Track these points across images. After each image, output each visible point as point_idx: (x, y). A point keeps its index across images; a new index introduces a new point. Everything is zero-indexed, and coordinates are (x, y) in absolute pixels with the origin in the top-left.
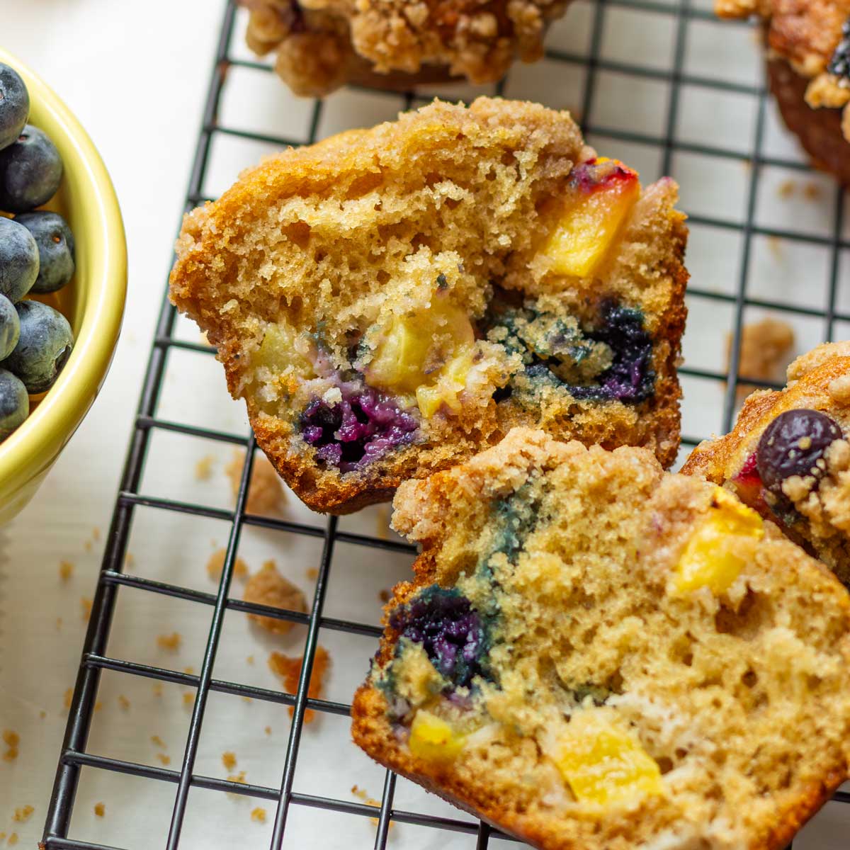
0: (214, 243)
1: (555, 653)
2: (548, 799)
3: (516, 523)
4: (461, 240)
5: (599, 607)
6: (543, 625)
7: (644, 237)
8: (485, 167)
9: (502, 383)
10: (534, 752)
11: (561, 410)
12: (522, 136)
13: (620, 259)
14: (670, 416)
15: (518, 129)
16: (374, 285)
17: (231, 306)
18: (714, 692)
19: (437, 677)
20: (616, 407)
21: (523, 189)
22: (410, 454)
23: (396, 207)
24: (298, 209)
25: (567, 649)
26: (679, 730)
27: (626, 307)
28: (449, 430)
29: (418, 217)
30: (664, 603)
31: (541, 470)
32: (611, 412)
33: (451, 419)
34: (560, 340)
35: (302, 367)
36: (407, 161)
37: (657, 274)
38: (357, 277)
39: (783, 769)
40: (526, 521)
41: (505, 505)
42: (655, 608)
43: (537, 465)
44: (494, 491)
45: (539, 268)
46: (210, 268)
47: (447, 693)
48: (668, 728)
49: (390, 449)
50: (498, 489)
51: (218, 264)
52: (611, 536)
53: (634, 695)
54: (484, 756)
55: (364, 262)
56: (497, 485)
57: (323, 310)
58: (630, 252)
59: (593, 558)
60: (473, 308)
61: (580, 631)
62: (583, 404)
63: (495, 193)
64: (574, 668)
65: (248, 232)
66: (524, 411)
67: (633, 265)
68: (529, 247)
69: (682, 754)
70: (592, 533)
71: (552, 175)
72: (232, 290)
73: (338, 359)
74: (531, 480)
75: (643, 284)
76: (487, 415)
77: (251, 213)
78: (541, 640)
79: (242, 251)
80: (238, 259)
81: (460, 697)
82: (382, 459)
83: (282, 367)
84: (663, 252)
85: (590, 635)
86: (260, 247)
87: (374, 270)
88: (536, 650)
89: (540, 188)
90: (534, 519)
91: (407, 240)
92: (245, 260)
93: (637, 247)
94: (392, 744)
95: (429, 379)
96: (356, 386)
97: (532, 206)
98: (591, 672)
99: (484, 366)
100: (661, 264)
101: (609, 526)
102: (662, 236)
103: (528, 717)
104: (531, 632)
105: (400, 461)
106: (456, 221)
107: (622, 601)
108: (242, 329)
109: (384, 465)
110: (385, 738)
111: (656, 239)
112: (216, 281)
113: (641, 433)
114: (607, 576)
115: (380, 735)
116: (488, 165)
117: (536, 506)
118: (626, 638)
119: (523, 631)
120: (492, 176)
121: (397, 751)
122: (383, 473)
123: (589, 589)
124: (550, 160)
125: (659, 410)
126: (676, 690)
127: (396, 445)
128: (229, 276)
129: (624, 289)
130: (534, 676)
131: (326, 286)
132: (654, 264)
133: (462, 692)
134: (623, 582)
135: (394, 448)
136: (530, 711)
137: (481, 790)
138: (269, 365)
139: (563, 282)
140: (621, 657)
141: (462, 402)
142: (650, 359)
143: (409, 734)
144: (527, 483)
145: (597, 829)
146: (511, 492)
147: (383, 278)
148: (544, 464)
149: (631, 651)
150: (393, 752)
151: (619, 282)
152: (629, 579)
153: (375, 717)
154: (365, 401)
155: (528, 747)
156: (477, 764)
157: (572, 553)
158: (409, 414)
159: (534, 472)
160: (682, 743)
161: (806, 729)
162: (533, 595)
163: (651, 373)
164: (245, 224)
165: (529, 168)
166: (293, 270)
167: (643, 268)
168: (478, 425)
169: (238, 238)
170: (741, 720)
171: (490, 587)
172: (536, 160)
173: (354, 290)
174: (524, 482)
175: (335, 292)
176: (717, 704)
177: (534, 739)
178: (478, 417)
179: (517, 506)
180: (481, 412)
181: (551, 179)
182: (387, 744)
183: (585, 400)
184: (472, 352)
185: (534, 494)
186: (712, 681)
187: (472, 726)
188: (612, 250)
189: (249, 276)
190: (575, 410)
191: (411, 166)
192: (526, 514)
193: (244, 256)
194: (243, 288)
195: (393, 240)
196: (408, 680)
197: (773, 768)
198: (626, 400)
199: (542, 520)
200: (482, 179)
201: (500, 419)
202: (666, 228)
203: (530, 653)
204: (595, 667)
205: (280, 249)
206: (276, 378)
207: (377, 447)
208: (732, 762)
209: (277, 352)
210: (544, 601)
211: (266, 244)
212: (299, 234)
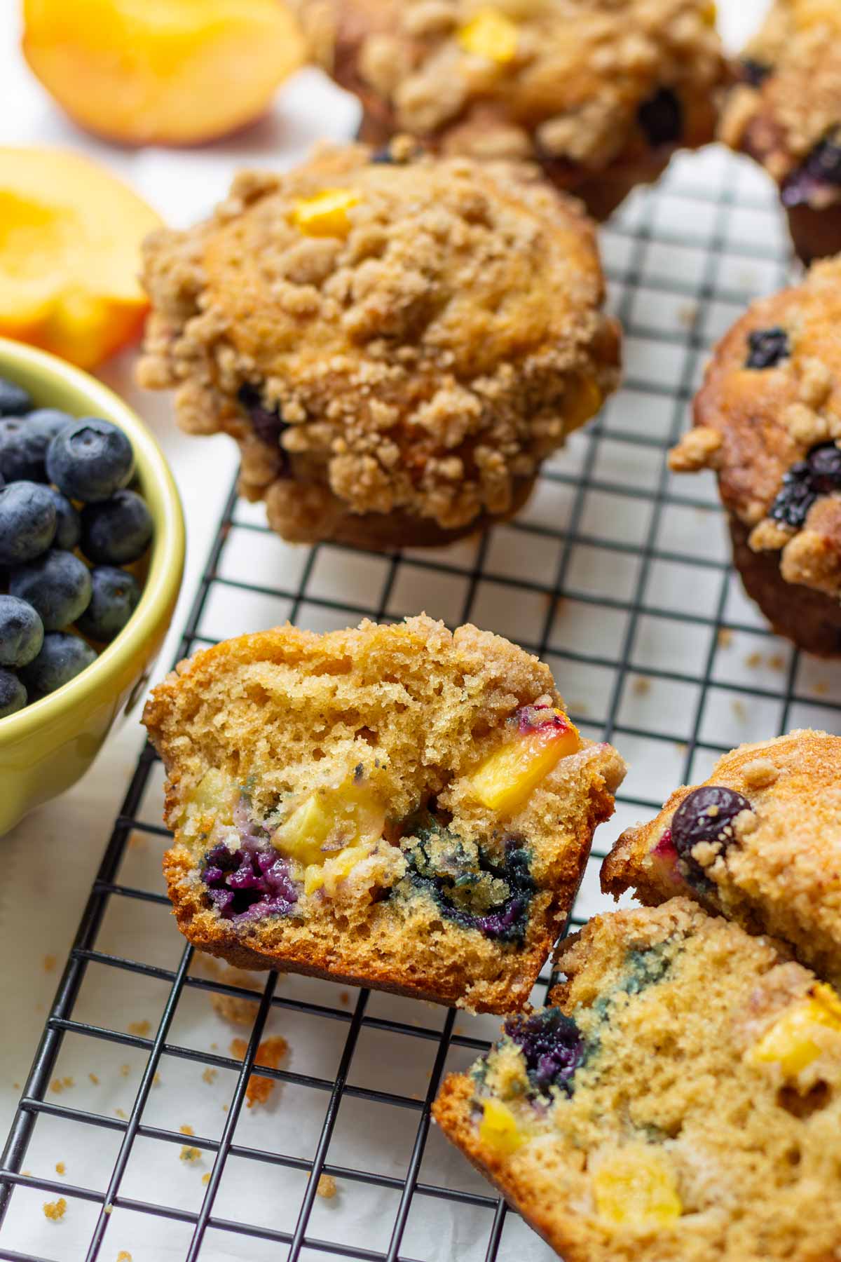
0: (183, 682)
1: (634, 1091)
2: (575, 1205)
3: (641, 973)
4: (398, 742)
5: (686, 1062)
6: (632, 1063)
7: (561, 790)
8: (434, 681)
9: (386, 883)
10: (581, 1162)
11: (423, 922)
12: (477, 663)
13: (531, 803)
14: (529, 963)
15: (476, 657)
16: (308, 758)
17: (181, 742)
18: (756, 1158)
19: (526, 1080)
20: (475, 935)
21: (464, 712)
22: (280, 924)
23: (349, 693)
24: (264, 674)
25: (645, 1090)
26: (712, 1181)
27: (525, 850)
28: (321, 911)
29: (366, 710)
30: (740, 1070)
31: (682, 933)
32: (468, 938)
33: (326, 901)
34: (453, 860)
35: (224, 812)
36: (367, 656)
37: (561, 828)
38: (296, 747)
39: (789, 1241)
40: (652, 974)
41: (638, 956)
42: (731, 1074)
43: (680, 929)
44: (632, 940)
45: (459, 792)
46: (174, 704)
47: (531, 1098)
48: (703, 1177)
49: (267, 915)
50: (635, 938)
51: (181, 701)
52: (716, 1002)
53: (685, 1144)
54: (539, 1157)
55: (306, 736)
56: (635, 935)
57: (256, 768)
58: (543, 799)
59: (694, 1017)
60: (393, 810)
61: (662, 1078)
62: (446, 924)
63: (439, 708)
64: (643, 1108)
65: (217, 681)
66: (397, 915)
67: (541, 812)
68: (458, 768)
69: (709, 1204)
70: (702, 996)
71: (492, 706)
72: (188, 728)
73: (254, 814)
74: (669, 940)
75: (547, 832)
76: (359, 906)
77: (224, 665)
78: (626, 1075)
79: (206, 696)
80: (201, 702)
81: (539, 1104)
82: (257, 921)
83: (209, 806)
84: (574, 808)
85: (669, 1085)
86: (220, 697)
87: (313, 745)
88: (619, 1082)
89: (479, 715)
90: (660, 975)
91: (352, 729)
92: (206, 705)
93: (551, 797)
94: (466, 1125)
95: (322, 856)
96: (261, 843)
97: (468, 729)
98: (657, 1114)
99: (372, 861)
100: (570, 820)
101: (719, 994)
102: (577, 794)
103: (586, 1131)
104: (619, 1065)
105: (269, 929)
106: (398, 724)
107: (704, 1062)
108: (186, 765)
109: (257, 927)
110: (460, 1118)
111: (572, 794)
112: (177, 716)
113: (495, 969)
114: (700, 1034)
115: (457, 1113)
116: (438, 680)
117: (666, 964)
118: (697, 1092)
119: (611, 1063)
120: (439, 691)
121: (468, 1133)
122: (252, 933)
123: (682, 1043)
124: (497, 692)
125: (524, 954)
126: (723, 1146)
127: (274, 912)
128: (189, 717)
129: (528, 833)
130: (608, 1103)
131: (263, 746)
132: (563, 817)
133: (542, 1101)
134: (713, 1044)
135: (270, 914)
136: (591, 1127)
137: (524, 1184)
138: (199, 803)
139: (478, 811)
140: (686, 1109)
141: (338, 888)
142: (527, 904)
143: (482, 1119)
144: (665, 942)
145: (606, 1244)
146: (647, 946)
147: (318, 754)
148: (686, 930)
149: (698, 1105)
150: (464, 1132)
151: (523, 825)
152: (720, 1043)
153: (460, 1099)
154: (263, 858)
155: (578, 1157)
156: (530, 1162)
157: (680, 1011)
158: (295, 886)
159: (676, 936)
160: (710, 1194)
161: (821, 1209)
162: (631, 1035)
163: (525, 917)
164: (217, 673)
165: (471, 692)
166: (243, 724)
167: (548, 818)
168: (347, 913)
169: (205, 685)
170: (769, 1188)
171: (600, 1021)
172: (481, 688)
173: (290, 759)
174: (662, 940)
175: (272, 754)
176: (753, 1168)
177: (586, 1153)
178: (350, 906)
179: (649, 959)
180: (354, 902)
181: (492, 710)
182: (460, 1122)
183: (449, 921)
184: (371, 847)
185: (667, 953)
186: (758, 1148)
187: (542, 1131)
188: (527, 794)
189: (208, 719)
190: (436, 926)
191: (369, 661)
192: (655, 968)
193: (206, 701)
194: (197, 729)
195: (340, 725)
196: (496, 1072)
197: (781, 1237)
198: (489, 934)
199: (668, 978)
200: (431, 693)
201: (372, 916)
202: (583, 786)
203: (612, 1084)
204: (662, 1111)
205: (237, 704)
206: (199, 817)
207: (259, 909)
208: (748, 1221)
209: (209, 792)
210: (639, 1041)
211: (229, 696)
212: (260, 696)
